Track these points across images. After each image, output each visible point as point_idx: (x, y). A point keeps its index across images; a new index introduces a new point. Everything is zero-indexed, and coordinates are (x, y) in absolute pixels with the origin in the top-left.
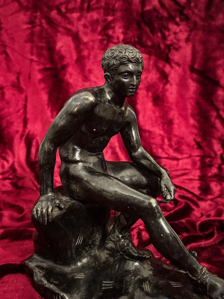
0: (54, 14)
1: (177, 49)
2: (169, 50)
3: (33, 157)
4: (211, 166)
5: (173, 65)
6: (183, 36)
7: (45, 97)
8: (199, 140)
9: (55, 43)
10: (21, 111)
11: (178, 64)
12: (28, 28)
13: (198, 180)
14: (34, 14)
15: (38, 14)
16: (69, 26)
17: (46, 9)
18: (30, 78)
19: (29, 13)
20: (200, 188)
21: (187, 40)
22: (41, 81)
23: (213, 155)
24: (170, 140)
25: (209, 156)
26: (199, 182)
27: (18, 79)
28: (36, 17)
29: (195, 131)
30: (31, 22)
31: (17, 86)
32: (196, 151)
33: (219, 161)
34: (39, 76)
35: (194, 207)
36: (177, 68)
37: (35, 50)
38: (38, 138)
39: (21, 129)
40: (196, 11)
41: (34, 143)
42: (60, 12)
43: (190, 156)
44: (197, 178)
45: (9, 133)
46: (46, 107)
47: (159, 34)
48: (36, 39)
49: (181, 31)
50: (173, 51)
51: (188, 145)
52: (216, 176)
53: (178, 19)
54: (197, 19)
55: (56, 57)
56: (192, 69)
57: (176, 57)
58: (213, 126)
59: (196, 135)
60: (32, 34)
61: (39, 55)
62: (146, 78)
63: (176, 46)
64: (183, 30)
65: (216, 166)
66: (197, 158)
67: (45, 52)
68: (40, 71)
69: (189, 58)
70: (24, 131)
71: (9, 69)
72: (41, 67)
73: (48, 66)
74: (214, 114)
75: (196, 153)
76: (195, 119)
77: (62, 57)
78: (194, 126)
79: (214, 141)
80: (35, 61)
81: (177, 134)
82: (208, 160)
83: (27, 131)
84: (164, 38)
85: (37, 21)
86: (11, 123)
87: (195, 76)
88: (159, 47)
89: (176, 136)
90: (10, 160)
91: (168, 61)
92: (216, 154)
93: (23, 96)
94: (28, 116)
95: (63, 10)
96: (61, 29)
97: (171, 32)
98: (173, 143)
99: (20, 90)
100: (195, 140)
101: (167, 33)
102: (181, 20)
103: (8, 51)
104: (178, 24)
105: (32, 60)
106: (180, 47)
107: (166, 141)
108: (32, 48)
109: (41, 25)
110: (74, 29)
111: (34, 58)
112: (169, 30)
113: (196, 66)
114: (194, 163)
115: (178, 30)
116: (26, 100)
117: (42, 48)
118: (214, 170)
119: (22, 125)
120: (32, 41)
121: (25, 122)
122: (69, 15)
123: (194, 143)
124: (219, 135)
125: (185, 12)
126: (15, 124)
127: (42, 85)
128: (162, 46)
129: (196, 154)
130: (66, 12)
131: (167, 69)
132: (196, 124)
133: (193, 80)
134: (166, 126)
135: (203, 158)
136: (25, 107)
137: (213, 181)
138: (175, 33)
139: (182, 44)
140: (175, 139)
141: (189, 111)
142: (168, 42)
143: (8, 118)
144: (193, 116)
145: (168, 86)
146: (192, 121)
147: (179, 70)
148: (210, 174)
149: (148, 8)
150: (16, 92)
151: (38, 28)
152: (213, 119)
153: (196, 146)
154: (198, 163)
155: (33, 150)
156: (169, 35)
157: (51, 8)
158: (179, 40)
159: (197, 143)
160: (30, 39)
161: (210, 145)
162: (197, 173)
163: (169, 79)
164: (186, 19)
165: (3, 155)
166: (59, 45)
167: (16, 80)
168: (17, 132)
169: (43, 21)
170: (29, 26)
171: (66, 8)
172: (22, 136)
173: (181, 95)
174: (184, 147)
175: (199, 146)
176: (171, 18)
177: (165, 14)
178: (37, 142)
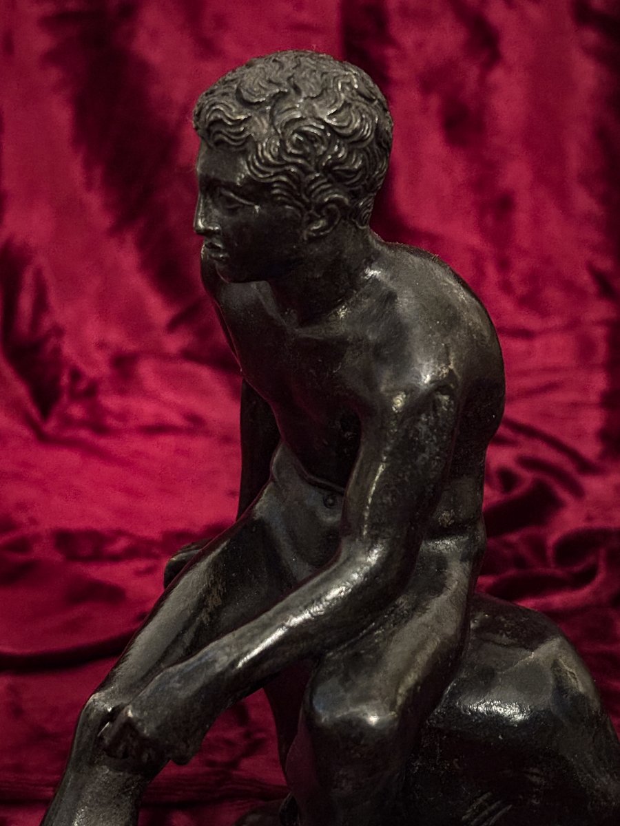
3: (23, 324)
7: (61, 115)
8: (605, 264)
18: (9, 48)
22: (50, 58)
24: (504, 265)
26: (600, 411)
32: (597, 304)
34: (41, 42)
35: (564, 495)
36: (531, 9)
38: (41, 260)
41: (28, 278)
43: (573, 325)
44: (594, 398)
46: (68, 152)
51: (569, 287)
59: (594, 248)
62: (420, 45)
66: (599, 332)
68: (47, 23)
73: (72, 5)
75: (598, 312)
81: (525, 244)
87: (591, 37)
89: (524, 252)
98: (514, 278)
100: (591, 266)
107: (491, 271)
114: (585, 349)
123: (588, 277)
127: (54, 75)
129: (596, 315)
131: (497, 11)
133: (589, 52)
134: (489, 220)
140: (521, 265)
144: (585, 181)
145: (497, 75)
146: (584, 201)
147: (537, 15)
153: (593, 289)
154: (602, 348)
155: (25, 301)
159: (599, 278)
162: (599, 382)
174: (553, 295)
175: (605, 288)
178: (38, 274)
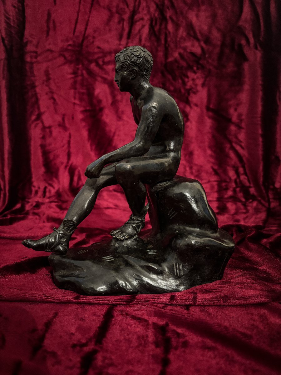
0: (93, 66)
1: (195, 93)
2: (189, 94)
3: (75, 184)
4: (227, 189)
5: (192, 106)
6: (199, 82)
7: (85, 134)
8: (216, 167)
9: (94, 90)
10: (66, 146)
11: (196, 105)
12: (72, 78)
13: (216, 201)
14: (77, 67)
15: (80, 66)
16: (105, 76)
17: (86, 62)
18: (73, 118)
19: (72, 65)
20: (218, 208)
21: (203, 85)
22: (83, 120)
23: (228, 180)
24: (191, 168)
25: (225, 181)
26: (217, 202)
27: (63, 119)
28: (78, 69)
29: (212, 160)
30: (75, 73)
31: (62, 126)
32: (214, 177)
33: (234, 185)
34: (81, 116)
36: (196, 108)
37: (77, 95)
38: (79, 168)
39: (65, 161)
40: (210, 61)
41: (76, 173)
42: (98, 65)
43: (209, 182)
44: (215, 199)
45: (55, 164)
46: (87, 142)
47: (180, 81)
48: (78, 86)
49: (198, 78)
50: (192, 95)
51: (207, 173)
52: (231, 197)
53: (195, 68)
54: (211, 68)
55: (95, 101)
56: (208, 109)
57: (194, 99)
58: (227, 156)
59: (213, 163)
60: (75, 82)
61: (81, 100)
63: (194, 90)
64: (199, 77)
65: (232, 189)
66: (215, 183)
67: (85, 97)
68: (82, 112)
69: (205, 100)
70: (68, 162)
71: (56, 111)
72: (82, 109)
73: (88, 108)
74: (228, 146)
75: (214, 178)
76: (212, 150)
77: (100, 101)
78: (211, 156)
79: (228, 168)
80: (78, 104)
81: (196, 163)
82: (224, 184)
83: (70, 162)
84: (184, 84)
85: (80, 72)
86: (57, 156)
87: (210, 114)
88: (180, 91)
89: (196, 165)
90: (56, 186)
91: (187, 102)
92: (230, 179)
93: (67, 134)
94: (72, 150)
95: (101, 62)
96: (99, 79)
97: (190, 79)
98: (194, 171)
99: (65, 129)
100: (212, 168)
101: (186, 80)
102: (198, 69)
103: (55, 97)
104: (195, 72)
105: (75, 104)
106: (197, 91)
107: (188, 169)
108: (75, 93)
109: (82, 75)
110: (109, 78)
111: (77, 102)
112: (188, 77)
113: (211, 106)
114: (212, 187)
115: (195, 77)
116: (70, 136)
117: (83, 93)
118: (230, 193)
119: (66, 158)
120: (75, 88)
121: (69, 155)
122: (105, 67)
123: (211, 170)
124: (233, 163)
125: (201, 62)
126: (61, 156)
127: (83, 124)
128: (183, 91)
129: (213, 180)
130: (103, 65)
131: (188, 109)
132: (213, 154)
133: (209, 117)
134: (187, 157)
135: (219, 183)
136: (69, 142)
137: (228, 202)
138: (193, 80)
139: (199, 88)
140: (195, 168)
141: (207, 144)
142: (188, 87)
143: (55, 152)
144: (210, 147)
145: (188, 124)
146: (209, 152)
147: (197, 110)
148: (226, 196)
149: (170, 59)
150: (61, 130)
151: (79, 78)
152: (227, 150)
153: (213, 173)
154: (216, 187)
155: (76, 178)
156: (188, 81)
157: (90, 62)
158: (196, 85)
159: (215, 170)
160: (74, 87)
161: (225, 172)
162: (215, 195)
163: (190, 117)
164: (202, 67)
165: (50, 182)
166: (97, 91)
167: (61, 121)
168: (62, 163)
169: (84, 72)
170: (73, 76)
171: (103, 62)
172: (66, 167)
173: (199, 130)
174: (204, 175)
175: (216, 173)
176: (190, 68)
177: (184, 64)
178: (79, 172)
